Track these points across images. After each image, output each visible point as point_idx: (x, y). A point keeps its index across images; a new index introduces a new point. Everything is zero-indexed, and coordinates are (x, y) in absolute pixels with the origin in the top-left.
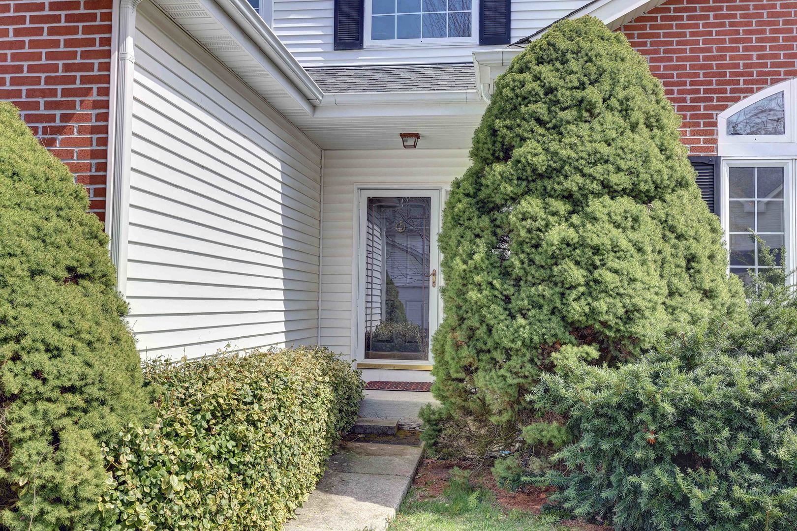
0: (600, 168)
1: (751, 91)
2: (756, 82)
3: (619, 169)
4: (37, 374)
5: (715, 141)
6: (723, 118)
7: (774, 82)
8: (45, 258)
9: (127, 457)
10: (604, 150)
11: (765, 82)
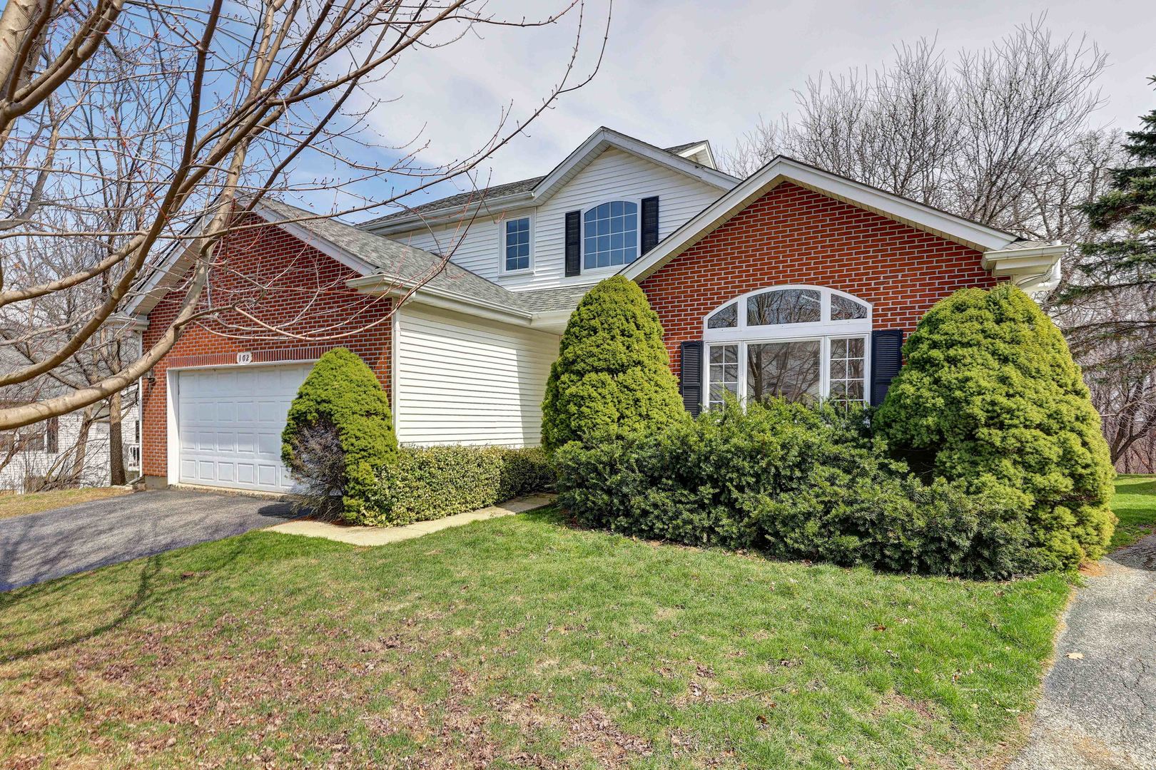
0: (591, 359)
1: (720, 303)
2: (722, 298)
3: (599, 360)
4: (352, 445)
5: (702, 332)
6: (706, 319)
7: (732, 297)
8: (357, 408)
9: (384, 474)
10: (595, 350)
11: (727, 297)
